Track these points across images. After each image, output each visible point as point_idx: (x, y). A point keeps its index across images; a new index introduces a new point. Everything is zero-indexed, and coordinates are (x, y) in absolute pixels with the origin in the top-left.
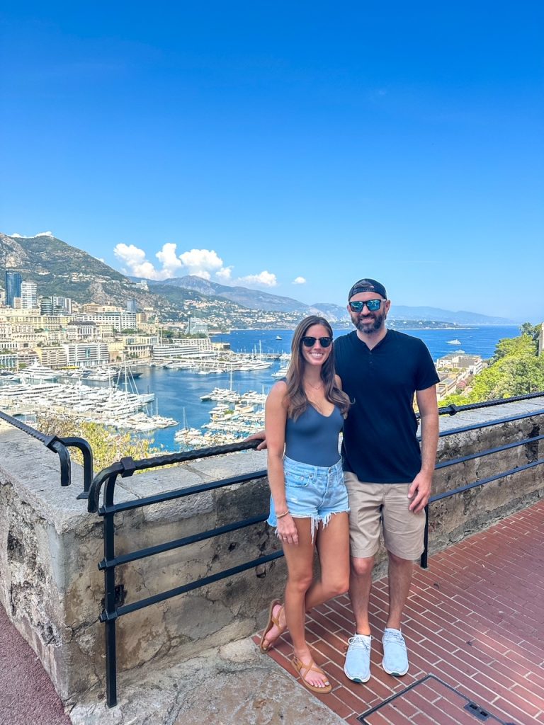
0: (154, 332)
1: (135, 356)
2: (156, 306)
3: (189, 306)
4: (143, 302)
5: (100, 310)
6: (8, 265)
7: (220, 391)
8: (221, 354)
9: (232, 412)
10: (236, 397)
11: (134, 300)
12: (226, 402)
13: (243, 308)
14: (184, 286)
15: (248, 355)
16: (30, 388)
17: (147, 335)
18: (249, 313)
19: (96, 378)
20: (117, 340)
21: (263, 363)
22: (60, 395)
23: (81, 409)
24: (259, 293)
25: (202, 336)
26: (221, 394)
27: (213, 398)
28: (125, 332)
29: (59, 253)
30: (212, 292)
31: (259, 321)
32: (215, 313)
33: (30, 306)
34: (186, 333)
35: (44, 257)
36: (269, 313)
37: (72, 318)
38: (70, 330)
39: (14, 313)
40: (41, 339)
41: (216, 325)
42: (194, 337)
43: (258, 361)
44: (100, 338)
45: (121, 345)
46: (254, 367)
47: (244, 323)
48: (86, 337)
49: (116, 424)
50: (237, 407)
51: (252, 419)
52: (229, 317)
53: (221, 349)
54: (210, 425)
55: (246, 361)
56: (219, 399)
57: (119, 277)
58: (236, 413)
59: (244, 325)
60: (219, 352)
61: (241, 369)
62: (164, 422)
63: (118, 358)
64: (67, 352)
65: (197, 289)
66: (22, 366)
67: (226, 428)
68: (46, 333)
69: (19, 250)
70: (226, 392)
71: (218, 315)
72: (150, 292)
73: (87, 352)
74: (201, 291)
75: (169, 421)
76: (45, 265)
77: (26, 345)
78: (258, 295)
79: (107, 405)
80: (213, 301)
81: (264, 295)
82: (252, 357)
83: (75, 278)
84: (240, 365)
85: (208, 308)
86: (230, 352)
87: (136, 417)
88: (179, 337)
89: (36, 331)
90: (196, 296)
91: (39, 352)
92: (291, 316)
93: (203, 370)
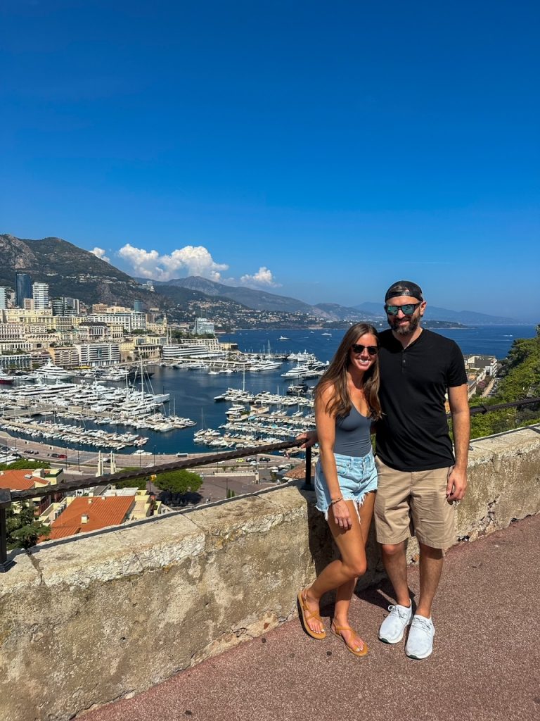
0: (163, 332)
1: (145, 356)
2: (162, 307)
3: (193, 307)
4: (148, 303)
5: (109, 310)
6: (17, 266)
7: (234, 391)
8: (230, 354)
9: (248, 413)
10: (250, 398)
11: (141, 301)
12: (240, 403)
13: (247, 308)
14: (187, 287)
15: (255, 355)
16: (47, 388)
17: (157, 336)
18: (253, 313)
19: (108, 378)
20: (127, 341)
21: (272, 363)
22: (77, 396)
23: (98, 409)
24: (262, 293)
25: (210, 336)
26: (234, 394)
27: (227, 398)
28: (136, 332)
29: (67, 255)
30: (215, 293)
31: (263, 321)
32: (219, 314)
33: (42, 307)
34: (193, 333)
35: (52, 258)
36: (272, 314)
37: (84, 318)
38: (82, 331)
39: (27, 314)
40: (54, 340)
41: (220, 326)
42: (202, 337)
43: (268, 362)
44: (111, 338)
45: (132, 346)
46: (263, 367)
47: (247, 323)
48: (97, 337)
49: (135, 424)
50: (252, 408)
51: (268, 420)
52: (234, 317)
53: (229, 349)
54: (227, 426)
55: (255, 361)
56: (233, 399)
57: (125, 278)
58: (252, 414)
59: (248, 325)
60: (227, 352)
61: (251, 369)
62: (182, 422)
63: (129, 358)
64: (79, 352)
65: (201, 290)
66: (36, 366)
67: (244, 429)
68: (59, 334)
69: (28, 252)
70: (240, 392)
71: (222, 316)
72: (155, 293)
73: (99, 353)
74: (206, 291)
75: (187, 422)
76: (53, 267)
77: (39, 345)
78: (261, 295)
79: (124, 406)
80: (217, 301)
81: (268, 295)
82: (261, 357)
83: (82, 280)
84: (250, 365)
85: (212, 308)
86: (238, 352)
87: (154, 417)
88: (188, 337)
89: (49, 332)
90: (201, 297)
91: (52, 352)
92: (294, 316)
93: (213, 370)
